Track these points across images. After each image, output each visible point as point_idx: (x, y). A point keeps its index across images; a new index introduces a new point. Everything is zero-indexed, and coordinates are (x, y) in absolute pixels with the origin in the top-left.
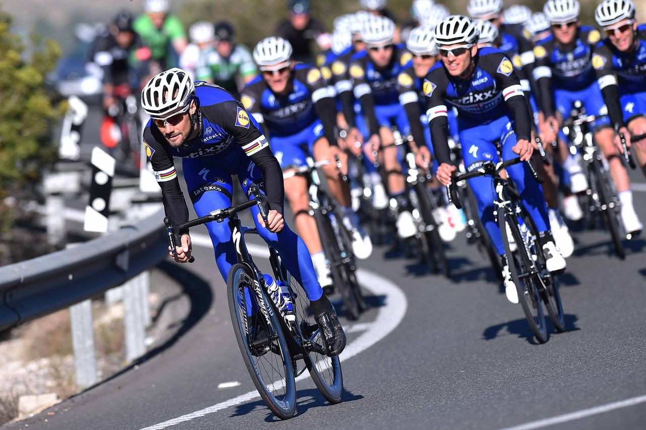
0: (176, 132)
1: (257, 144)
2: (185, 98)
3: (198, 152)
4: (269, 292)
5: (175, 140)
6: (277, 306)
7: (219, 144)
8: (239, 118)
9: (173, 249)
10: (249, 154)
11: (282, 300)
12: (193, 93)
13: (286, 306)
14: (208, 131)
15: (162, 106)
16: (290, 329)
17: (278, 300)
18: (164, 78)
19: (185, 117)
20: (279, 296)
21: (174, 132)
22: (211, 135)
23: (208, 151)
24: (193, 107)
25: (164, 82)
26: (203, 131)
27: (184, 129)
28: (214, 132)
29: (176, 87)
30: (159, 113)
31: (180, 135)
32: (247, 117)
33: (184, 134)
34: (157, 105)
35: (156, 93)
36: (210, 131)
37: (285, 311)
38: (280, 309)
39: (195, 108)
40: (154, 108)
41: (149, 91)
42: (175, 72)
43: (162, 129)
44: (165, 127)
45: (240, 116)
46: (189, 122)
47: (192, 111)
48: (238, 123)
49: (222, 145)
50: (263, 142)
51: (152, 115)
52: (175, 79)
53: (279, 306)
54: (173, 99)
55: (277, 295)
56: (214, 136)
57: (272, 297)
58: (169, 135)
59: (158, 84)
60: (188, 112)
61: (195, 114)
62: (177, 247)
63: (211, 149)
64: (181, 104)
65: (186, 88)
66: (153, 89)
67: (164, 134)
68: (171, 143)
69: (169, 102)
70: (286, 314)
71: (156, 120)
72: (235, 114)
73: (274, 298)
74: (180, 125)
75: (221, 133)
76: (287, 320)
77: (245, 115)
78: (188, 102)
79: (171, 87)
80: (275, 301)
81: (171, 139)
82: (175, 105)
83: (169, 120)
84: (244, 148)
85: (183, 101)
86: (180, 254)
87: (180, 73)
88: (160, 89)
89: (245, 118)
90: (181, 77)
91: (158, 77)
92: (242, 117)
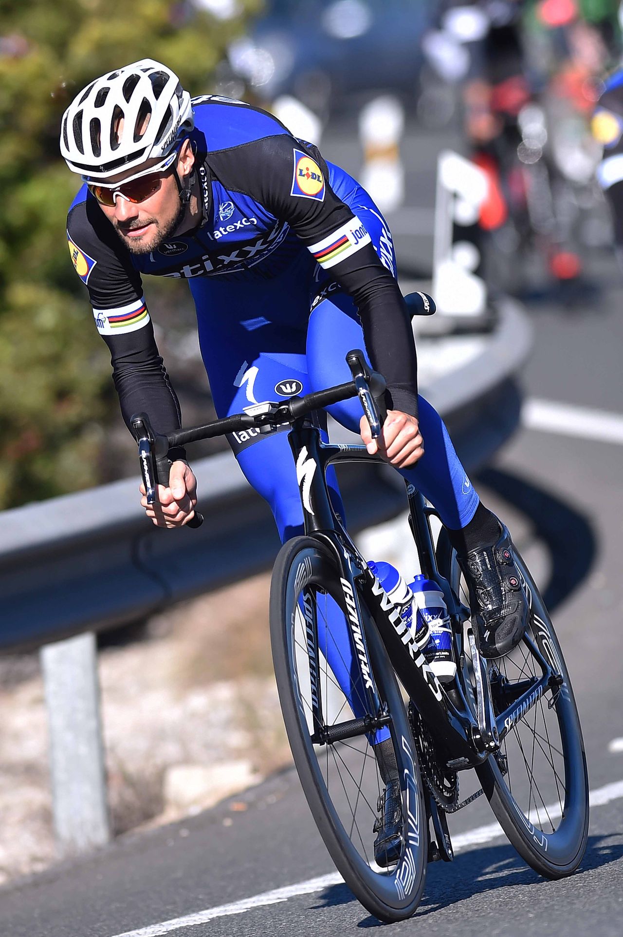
0: (143, 217)
1: (344, 240)
2: (167, 137)
3: (202, 262)
4: (384, 606)
5: (139, 238)
6: (405, 640)
7: (252, 242)
8: (300, 179)
9: (150, 491)
10: (328, 263)
11: (422, 626)
12: (187, 123)
13: (432, 638)
14: (225, 211)
15: (108, 155)
16: (439, 697)
17: (409, 625)
18: (116, 87)
19: (166, 183)
20: (414, 617)
21: (136, 217)
22: (233, 220)
23: (227, 260)
24: (185, 157)
25: (116, 97)
26: (212, 211)
27: (162, 210)
28: (240, 213)
29: (145, 108)
30: (101, 171)
31: (153, 226)
32: (318, 172)
33: (162, 223)
34: (97, 151)
35: (96, 124)
36: (229, 213)
37: (430, 653)
38: (413, 648)
39: (191, 160)
40: (89, 158)
41: (79, 116)
42: (145, 70)
43: (108, 210)
44: (115, 205)
45: (301, 171)
46: (175, 196)
47: (185, 168)
48: (298, 190)
49: (259, 246)
50: (358, 235)
51: (86, 177)
52: (144, 89)
53: (411, 641)
54: (137, 137)
55: (409, 613)
56: (238, 225)
57: (392, 618)
58: (127, 225)
59: (100, 101)
60: (173, 169)
61: (191, 174)
62: (160, 487)
63: (233, 257)
64: (157, 152)
65: (169, 113)
66: (90, 111)
67: (114, 222)
68: (132, 244)
70: (428, 661)
71: (95, 186)
72: (289, 167)
73: (398, 622)
74: (151, 202)
75: (258, 218)
76: (431, 675)
77: (315, 168)
78: (175, 146)
79: (131, 110)
80: (399, 630)
81: (131, 234)
82: (140, 153)
83: (124, 189)
84: (314, 249)
85: (162, 144)
86: (166, 505)
87: (157, 73)
88: (105, 115)
89: (314, 177)
90: (158, 83)
91: (101, 83)
92: (308, 175)
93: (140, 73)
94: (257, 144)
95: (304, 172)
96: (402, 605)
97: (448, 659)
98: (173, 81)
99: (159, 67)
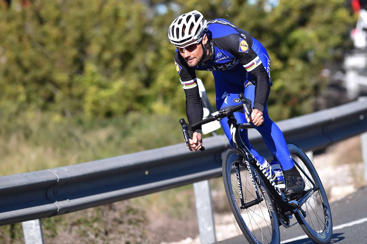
0: (192, 56)
1: (253, 64)
2: (199, 33)
3: (213, 68)
4: (261, 169)
5: (191, 62)
6: (268, 178)
8: (241, 47)
10: (249, 70)
11: (273, 174)
12: (205, 29)
13: (277, 178)
15: (181, 38)
16: (280, 194)
17: (269, 174)
18: (184, 19)
19: (199, 46)
20: (270, 172)
21: (190, 56)
22: (222, 57)
23: (220, 68)
24: (205, 39)
25: (184, 22)
26: (215, 55)
27: (198, 54)
28: (223, 55)
29: (192, 25)
30: (179, 43)
31: (195, 59)
32: (247, 44)
33: (198, 58)
35: (178, 29)
36: (221, 55)
37: (276, 182)
38: (271, 180)
39: (207, 40)
40: (176, 39)
41: (173, 27)
42: (193, 14)
43: (182, 54)
44: (184, 53)
45: (242, 44)
46: (202, 50)
47: (205, 42)
48: (241, 50)
49: (229, 65)
51: (176, 45)
52: (192, 19)
53: (270, 178)
54: (190, 33)
56: (223, 58)
57: (264, 172)
58: (188, 58)
59: (179, 23)
60: (201, 42)
61: (207, 44)
62: (189, 139)
63: (222, 67)
64: (195, 38)
65: (199, 26)
66: (176, 26)
67: (184, 58)
68: (189, 64)
69: (187, 36)
70: (277, 184)
71: (179, 48)
72: (238, 43)
74: (194, 52)
75: (229, 56)
76: (277, 188)
77: (246, 43)
78: (201, 36)
79: (188, 26)
80: (266, 175)
81: (189, 61)
82: (190, 38)
83: (187, 48)
84: (245, 66)
85: (197, 35)
86: (192, 145)
87: (198, 14)
88: (180, 27)
89: (245, 46)
90: (197, 18)
91: (181, 17)
92: (244, 45)
93: (192, 15)
94: (228, 36)
95: (242, 45)
96: (266, 168)
97: (282, 183)
98: (202, 17)
99: (198, 13)
